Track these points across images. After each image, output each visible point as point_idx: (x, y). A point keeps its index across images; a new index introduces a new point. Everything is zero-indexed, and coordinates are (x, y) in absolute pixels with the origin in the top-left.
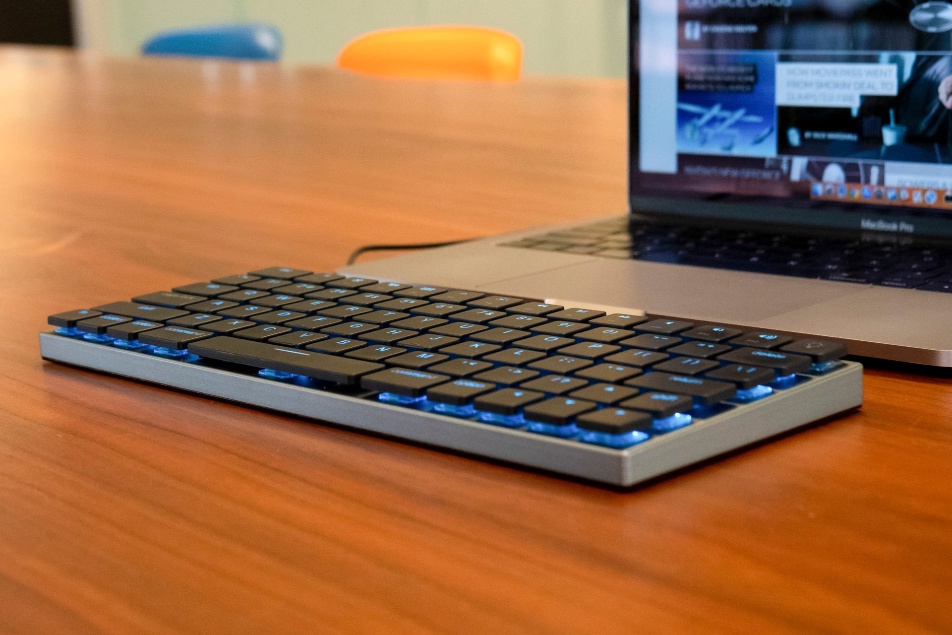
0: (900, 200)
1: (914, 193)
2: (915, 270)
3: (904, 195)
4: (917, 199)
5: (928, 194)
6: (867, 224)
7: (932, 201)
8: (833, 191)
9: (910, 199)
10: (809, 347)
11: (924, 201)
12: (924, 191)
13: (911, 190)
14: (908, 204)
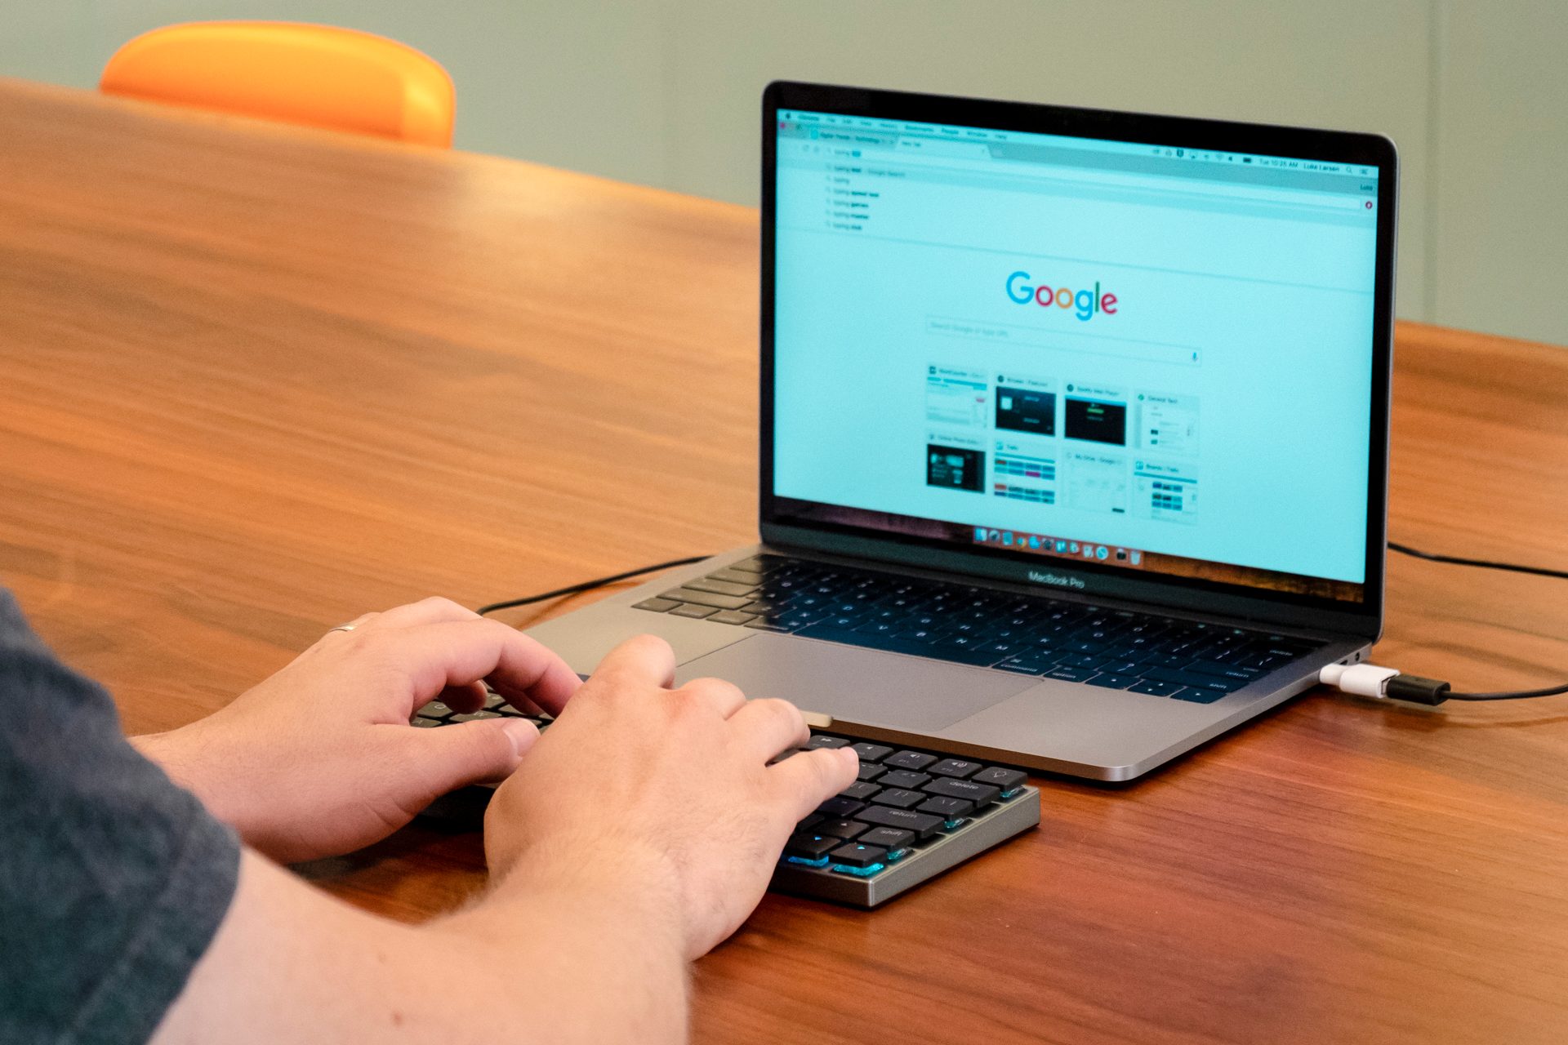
0: (1071, 554)
1: (1085, 547)
2: (1085, 653)
3: (1074, 548)
4: (1088, 553)
5: (1099, 549)
6: (1035, 576)
7: (1103, 555)
8: (998, 537)
9: (1080, 553)
10: (996, 776)
11: (1095, 556)
12: (1095, 546)
13: (1081, 544)
14: (1078, 558)
